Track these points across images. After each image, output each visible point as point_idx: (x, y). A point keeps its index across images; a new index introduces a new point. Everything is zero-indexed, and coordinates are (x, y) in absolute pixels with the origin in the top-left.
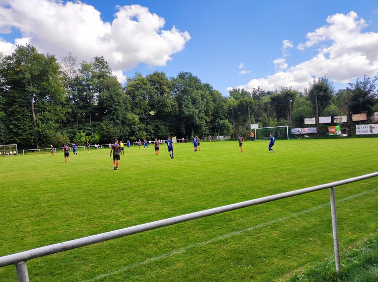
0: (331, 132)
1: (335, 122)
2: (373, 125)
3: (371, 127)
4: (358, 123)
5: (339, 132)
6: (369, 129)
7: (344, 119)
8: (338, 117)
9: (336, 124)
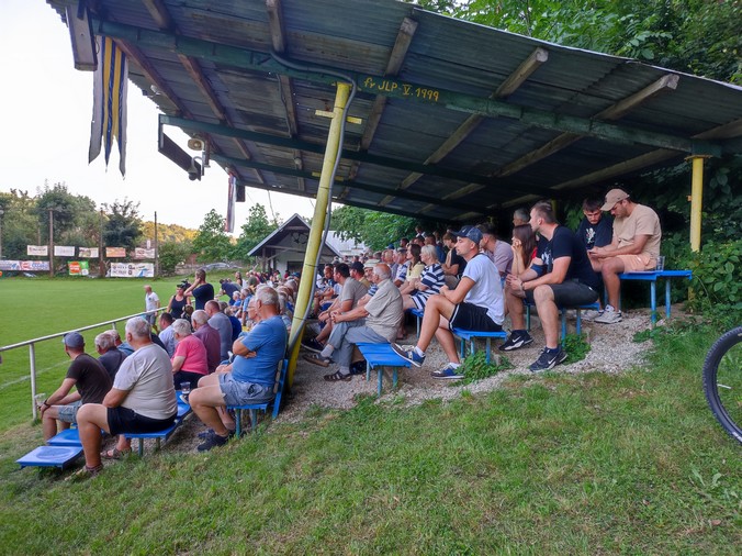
0: (73, 271)
1: (80, 255)
2: (133, 265)
3: (131, 268)
4: (113, 260)
5: (85, 272)
6: (127, 270)
7: (95, 253)
8: (86, 249)
9: (82, 259)
